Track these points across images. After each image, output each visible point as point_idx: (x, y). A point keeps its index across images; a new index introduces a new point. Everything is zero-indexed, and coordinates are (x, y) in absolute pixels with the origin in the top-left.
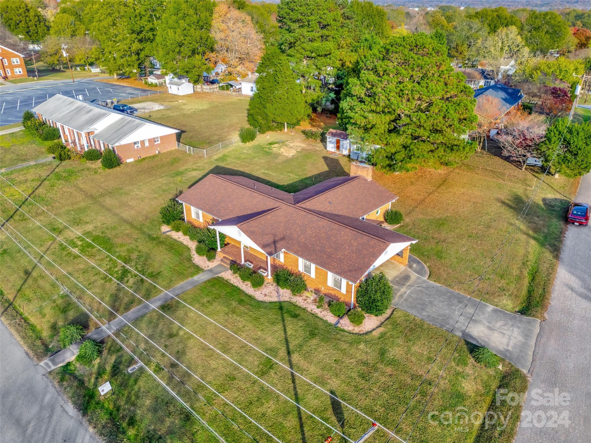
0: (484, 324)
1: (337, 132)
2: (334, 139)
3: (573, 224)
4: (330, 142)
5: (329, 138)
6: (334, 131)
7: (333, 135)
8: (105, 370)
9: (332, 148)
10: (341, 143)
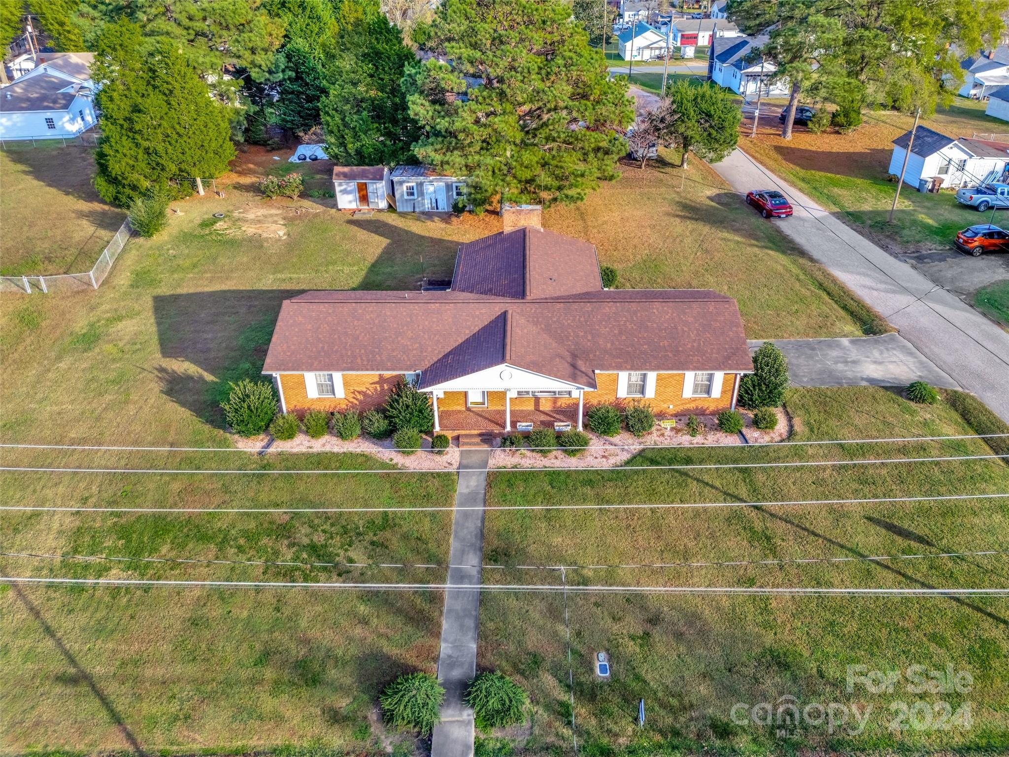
0: (866, 361)
1: (352, 170)
2: (353, 185)
3: (780, 217)
4: (344, 192)
5: (340, 185)
6: (346, 169)
7: (347, 176)
8: (562, 704)
9: (350, 202)
10: (371, 188)
